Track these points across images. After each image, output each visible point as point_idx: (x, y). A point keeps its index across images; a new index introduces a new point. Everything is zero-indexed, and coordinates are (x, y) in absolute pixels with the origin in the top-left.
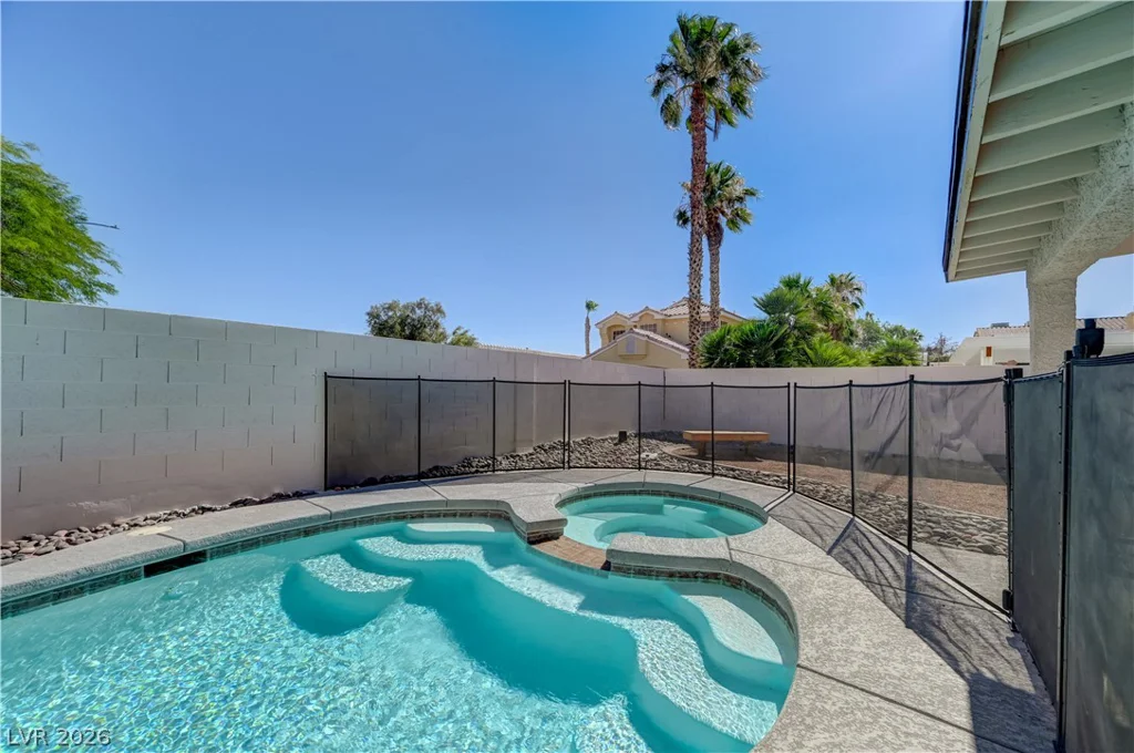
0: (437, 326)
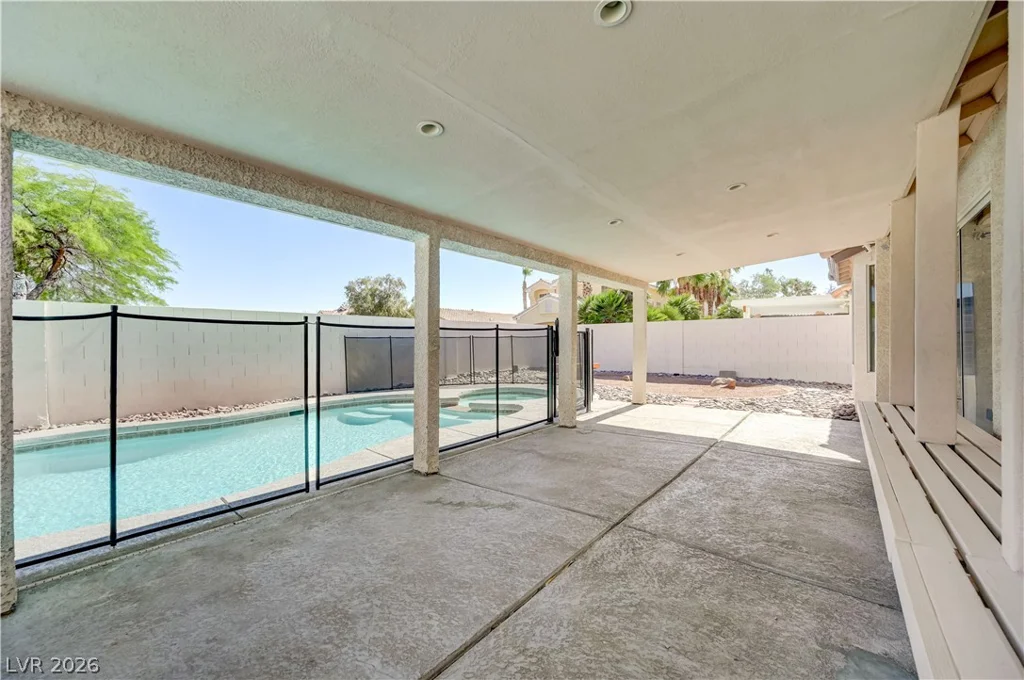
0: (398, 296)
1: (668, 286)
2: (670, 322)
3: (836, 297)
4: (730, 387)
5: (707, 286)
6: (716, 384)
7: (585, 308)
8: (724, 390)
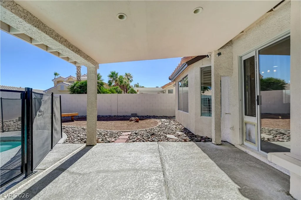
1: (112, 84)
2: (112, 94)
3: (163, 88)
4: (137, 121)
5: (123, 85)
6: (131, 121)
7: (74, 86)
8: (134, 123)
